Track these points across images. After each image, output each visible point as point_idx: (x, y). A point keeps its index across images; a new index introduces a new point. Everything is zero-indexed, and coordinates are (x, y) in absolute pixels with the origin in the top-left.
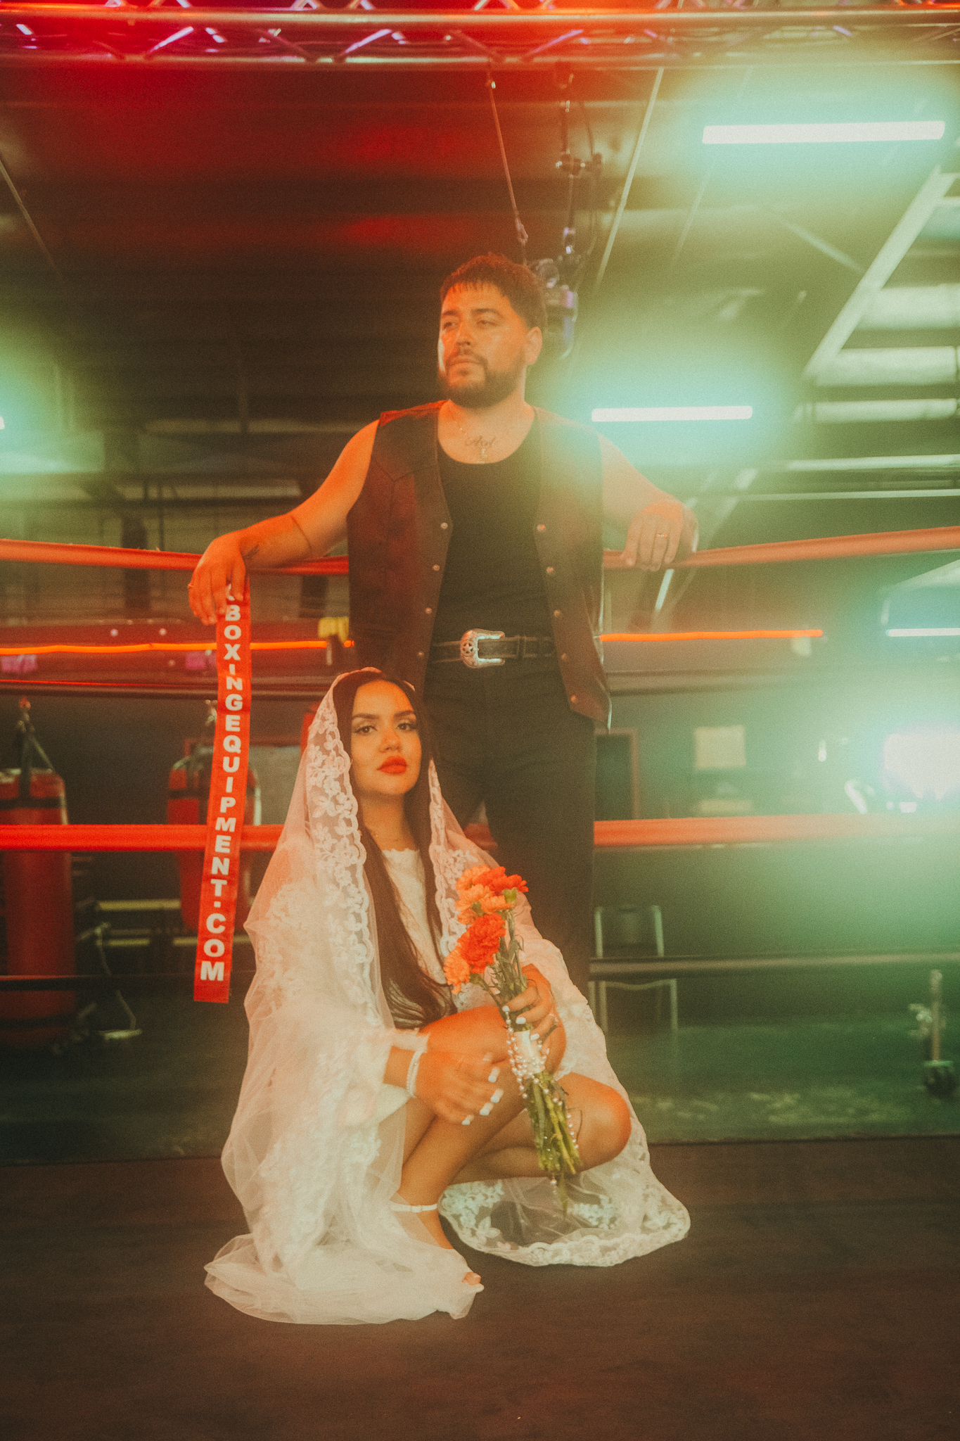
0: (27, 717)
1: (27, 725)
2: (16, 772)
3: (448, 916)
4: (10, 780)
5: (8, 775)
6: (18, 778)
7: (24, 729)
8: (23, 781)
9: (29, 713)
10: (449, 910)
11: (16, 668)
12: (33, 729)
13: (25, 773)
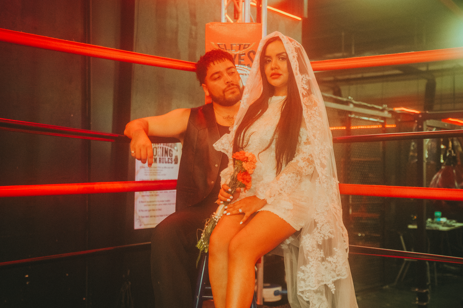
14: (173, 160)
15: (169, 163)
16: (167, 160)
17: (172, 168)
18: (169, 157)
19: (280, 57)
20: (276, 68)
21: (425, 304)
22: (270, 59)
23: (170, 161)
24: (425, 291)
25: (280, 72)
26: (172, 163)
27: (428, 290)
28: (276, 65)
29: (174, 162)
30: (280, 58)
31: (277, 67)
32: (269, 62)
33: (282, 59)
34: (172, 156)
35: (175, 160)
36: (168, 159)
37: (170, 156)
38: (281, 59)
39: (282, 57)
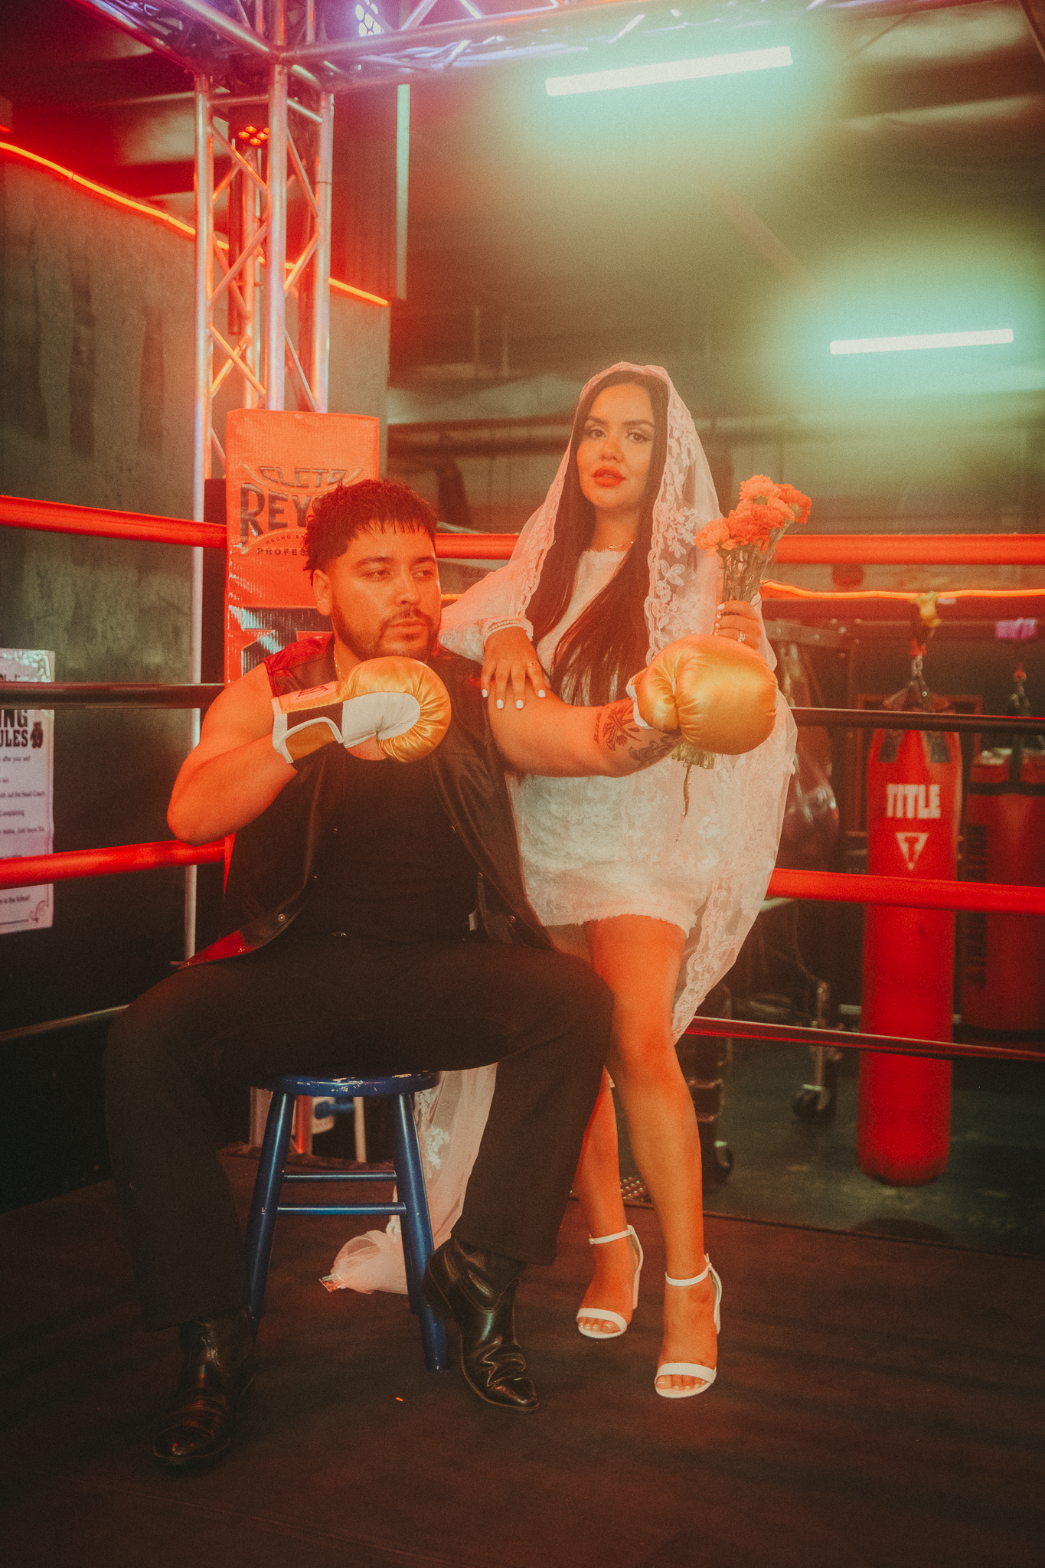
0: (1021, 689)
1: (1021, 700)
2: (1007, 752)
3: (657, 577)
4: (999, 762)
5: (997, 755)
6: (1008, 759)
7: (1017, 704)
8: (1013, 762)
9: (1024, 684)
10: (660, 571)
11: (1013, 635)
12: (1027, 703)
13: (1016, 753)
14: (28, 736)
15: (17, 745)
16: (11, 736)
17: (26, 759)
18: (17, 727)
19: (633, 431)
20: (615, 458)
21: (712, 1118)
22: (603, 430)
23: (20, 739)
24: (712, 1084)
25: (624, 472)
26: (24, 745)
27: (719, 1081)
28: (617, 447)
29: (30, 743)
30: (630, 434)
31: (617, 456)
32: (598, 436)
33: (635, 439)
34: (26, 725)
35: (33, 736)
36: (16, 732)
37: (20, 725)
38: (632, 437)
39: (640, 432)
